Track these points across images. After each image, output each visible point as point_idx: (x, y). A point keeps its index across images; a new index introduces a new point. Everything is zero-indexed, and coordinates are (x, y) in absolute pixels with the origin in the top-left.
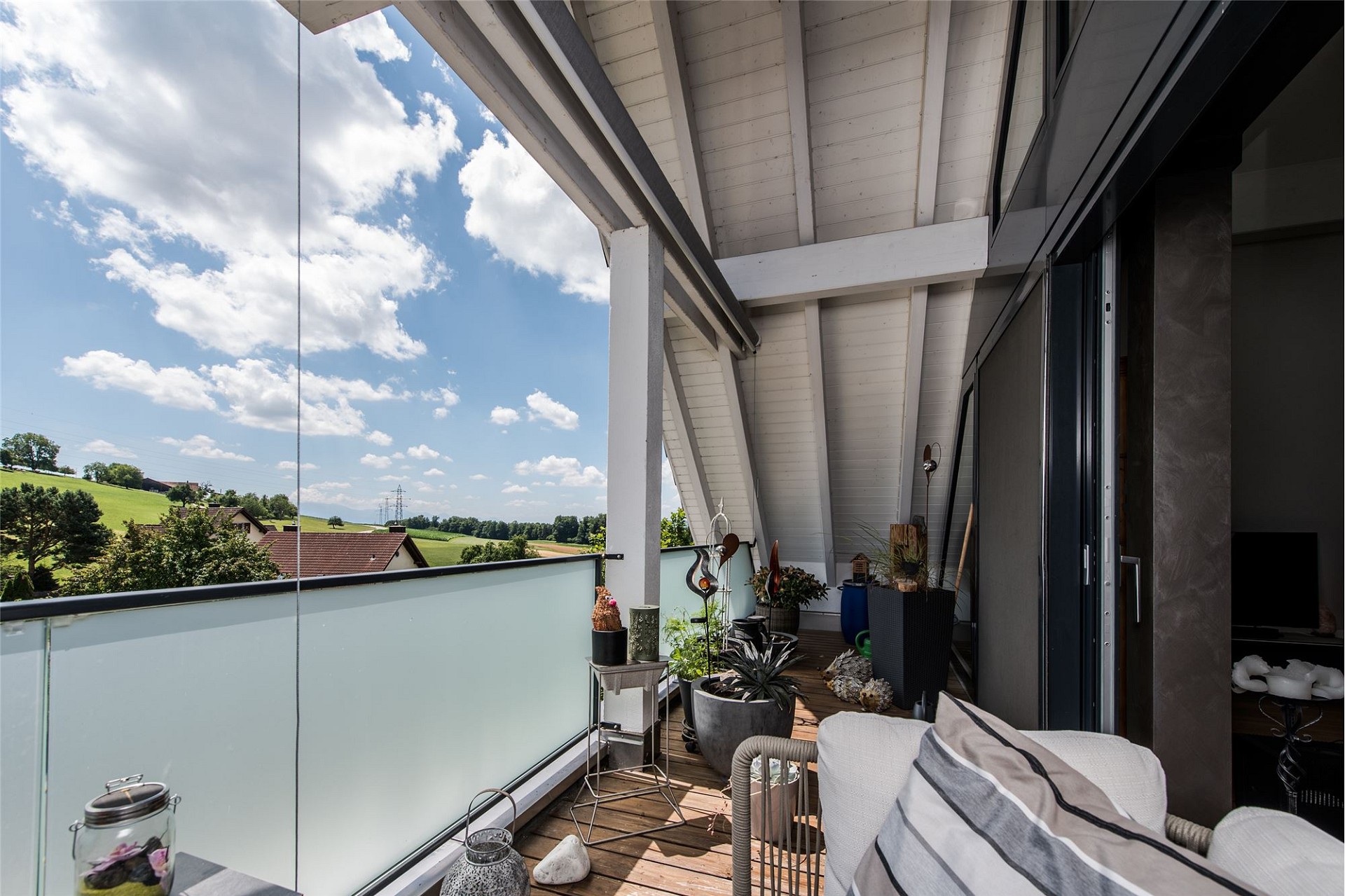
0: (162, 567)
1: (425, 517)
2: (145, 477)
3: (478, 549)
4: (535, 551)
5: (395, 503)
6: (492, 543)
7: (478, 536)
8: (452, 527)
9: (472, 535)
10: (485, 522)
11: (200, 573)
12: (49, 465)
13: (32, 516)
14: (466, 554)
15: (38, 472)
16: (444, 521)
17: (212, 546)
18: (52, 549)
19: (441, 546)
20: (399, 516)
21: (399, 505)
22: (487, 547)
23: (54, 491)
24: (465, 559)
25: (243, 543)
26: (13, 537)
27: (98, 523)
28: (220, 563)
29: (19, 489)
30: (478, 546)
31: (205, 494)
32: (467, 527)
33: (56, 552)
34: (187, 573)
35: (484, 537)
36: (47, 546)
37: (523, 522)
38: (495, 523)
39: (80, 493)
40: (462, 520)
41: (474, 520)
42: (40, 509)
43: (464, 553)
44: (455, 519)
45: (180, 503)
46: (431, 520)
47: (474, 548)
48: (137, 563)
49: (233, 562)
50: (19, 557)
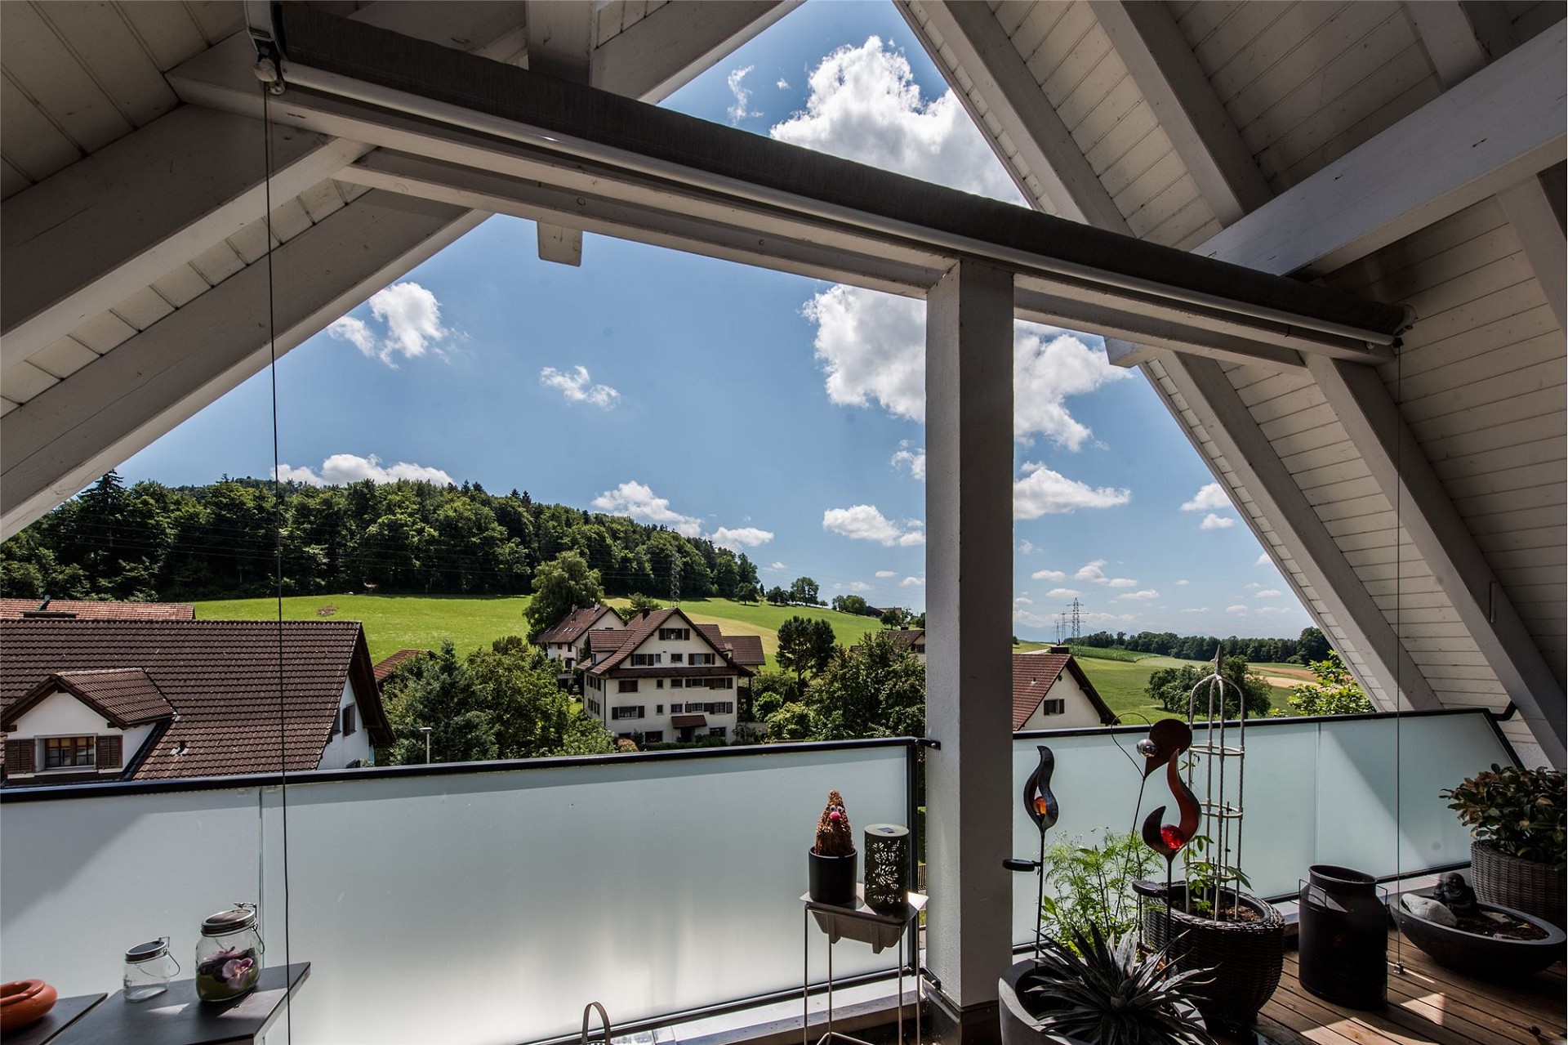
0: (859, 683)
1: (1108, 633)
2: (867, 605)
3: (1171, 674)
4: (1261, 678)
5: (1072, 618)
6: (1192, 667)
7: (1178, 656)
8: (1143, 646)
9: (1168, 655)
10: (1188, 638)
11: (884, 690)
12: (812, 600)
13: (799, 641)
14: (1156, 679)
15: (809, 606)
16: (1132, 637)
17: (892, 666)
18: (809, 665)
19: (1126, 668)
20: (1076, 633)
21: (1076, 621)
22: (1184, 671)
23: (809, 621)
24: (1155, 685)
25: (913, 664)
26: (790, 655)
27: (833, 644)
28: (897, 681)
29: (792, 620)
30: (1172, 670)
31: (906, 617)
32: (1163, 645)
33: (811, 668)
34: (875, 688)
35: (1187, 657)
36: (807, 662)
37: (1247, 638)
38: (1203, 640)
39: (823, 622)
40: (1155, 636)
41: (1172, 636)
42: (803, 635)
43: (1153, 677)
44: (1146, 635)
45: (889, 626)
46: (1115, 637)
47: (1167, 672)
48: (845, 679)
49: (906, 681)
50: (793, 671)
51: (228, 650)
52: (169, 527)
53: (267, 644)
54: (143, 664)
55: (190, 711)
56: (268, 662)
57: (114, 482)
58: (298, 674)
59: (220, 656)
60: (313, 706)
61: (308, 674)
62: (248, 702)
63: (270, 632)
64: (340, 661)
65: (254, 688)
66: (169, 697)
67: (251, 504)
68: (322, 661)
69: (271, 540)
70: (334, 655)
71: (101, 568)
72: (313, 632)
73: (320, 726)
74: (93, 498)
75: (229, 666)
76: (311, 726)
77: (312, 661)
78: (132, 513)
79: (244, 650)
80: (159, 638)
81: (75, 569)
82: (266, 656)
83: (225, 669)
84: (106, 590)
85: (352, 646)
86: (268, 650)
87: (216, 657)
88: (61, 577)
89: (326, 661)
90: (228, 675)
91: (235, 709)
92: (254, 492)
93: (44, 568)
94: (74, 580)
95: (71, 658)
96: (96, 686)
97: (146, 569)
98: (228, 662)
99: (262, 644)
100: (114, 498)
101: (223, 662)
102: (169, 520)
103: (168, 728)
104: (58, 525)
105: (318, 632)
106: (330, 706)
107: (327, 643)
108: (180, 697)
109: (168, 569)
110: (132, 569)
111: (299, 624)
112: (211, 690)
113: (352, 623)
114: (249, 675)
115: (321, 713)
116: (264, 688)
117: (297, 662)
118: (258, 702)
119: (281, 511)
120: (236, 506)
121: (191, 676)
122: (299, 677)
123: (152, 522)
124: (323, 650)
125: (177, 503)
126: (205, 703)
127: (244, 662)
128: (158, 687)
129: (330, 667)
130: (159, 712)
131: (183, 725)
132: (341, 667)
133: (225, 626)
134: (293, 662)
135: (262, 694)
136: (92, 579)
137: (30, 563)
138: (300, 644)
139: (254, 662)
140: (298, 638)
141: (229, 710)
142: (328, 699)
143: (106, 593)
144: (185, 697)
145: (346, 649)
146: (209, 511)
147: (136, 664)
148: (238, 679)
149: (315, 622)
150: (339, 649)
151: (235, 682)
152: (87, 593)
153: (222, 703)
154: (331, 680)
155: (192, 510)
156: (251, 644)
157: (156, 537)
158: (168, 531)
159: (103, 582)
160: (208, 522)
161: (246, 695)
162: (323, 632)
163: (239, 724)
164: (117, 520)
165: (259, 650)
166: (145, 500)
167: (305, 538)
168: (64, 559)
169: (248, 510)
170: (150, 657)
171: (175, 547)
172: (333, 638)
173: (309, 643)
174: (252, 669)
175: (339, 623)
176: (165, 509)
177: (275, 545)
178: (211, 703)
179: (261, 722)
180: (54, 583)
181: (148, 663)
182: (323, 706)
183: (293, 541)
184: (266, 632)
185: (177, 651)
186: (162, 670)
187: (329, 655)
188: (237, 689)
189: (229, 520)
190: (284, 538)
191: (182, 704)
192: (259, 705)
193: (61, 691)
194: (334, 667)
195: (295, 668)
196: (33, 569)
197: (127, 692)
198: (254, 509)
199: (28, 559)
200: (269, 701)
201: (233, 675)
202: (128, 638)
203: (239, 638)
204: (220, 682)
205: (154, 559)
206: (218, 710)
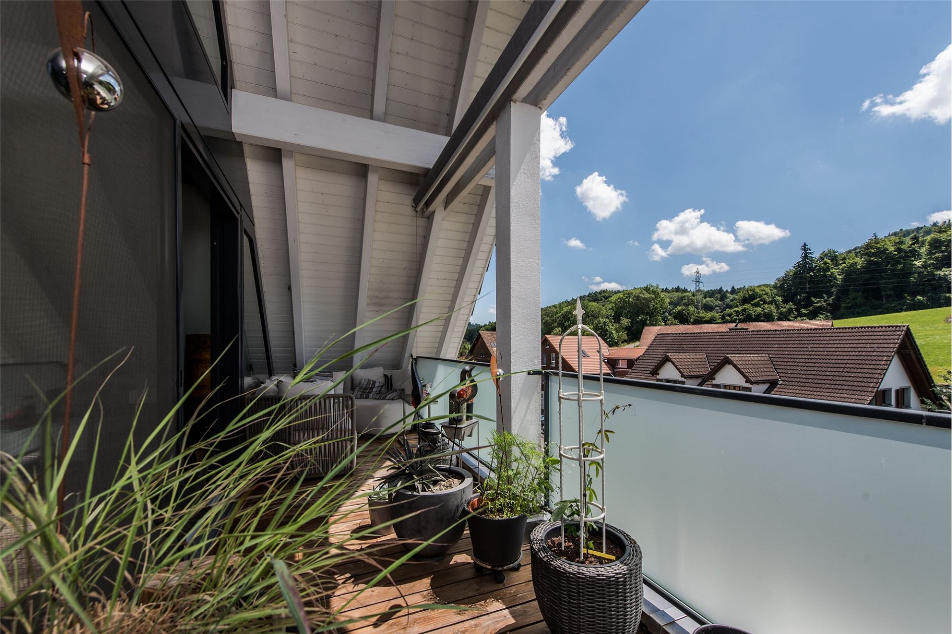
51: (812, 346)
52: (839, 275)
53: (835, 342)
54: (769, 352)
55: (787, 379)
56: (834, 353)
57: (810, 255)
58: (853, 361)
59: (806, 349)
60: (859, 384)
61: (859, 362)
62: (818, 377)
63: (838, 335)
64: (885, 354)
65: (823, 369)
66: (778, 371)
67: (891, 249)
68: (871, 354)
69: (907, 272)
70: (881, 350)
71: (803, 303)
72: (867, 334)
73: (863, 397)
74: (799, 267)
75: (811, 355)
76: (856, 397)
77: (864, 354)
78: (819, 271)
79: (821, 346)
80: (778, 339)
81: (791, 305)
82: (833, 349)
83: (808, 357)
84: (805, 315)
85: (897, 343)
86: (835, 346)
87: (804, 349)
88: (784, 310)
89: (874, 354)
90: (809, 361)
91: (810, 381)
92: (895, 240)
93: (778, 307)
94: (790, 311)
95: (741, 349)
96: (743, 363)
97: (825, 301)
98: (810, 353)
99: (831, 342)
100: (810, 264)
101: (807, 353)
102: (838, 270)
103: (775, 387)
104: (784, 284)
105: (871, 334)
106: (872, 385)
107: (876, 341)
108: (783, 371)
109: (838, 299)
110: (818, 302)
111: (858, 328)
112: (799, 368)
113: (900, 327)
114: (821, 361)
115: (864, 389)
116: (829, 369)
117: (853, 354)
118: (824, 377)
119: (916, 249)
120: (882, 252)
121: (790, 360)
122: (853, 364)
123: (829, 273)
124: (873, 346)
125: (844, 259)
126: (795, 376)
127: (819, 353)
128: (774, 365)
129: (876, 358)
130: (771, 378)
131: (782, 386)
132: (885, 358)
133: (812, 331)
134: (850, 354)
135: (828, 373)
136: (798, 310)
137: (772, 305)
138: (856, 342)
139: (826, 353)
140: (856, 338)
141: (807, 381)
142: (871, 380)
143: (805, 316)
144: (786, 371)
145: (892, 345)
146: (863, 259)
147: (766, 352)
148: (815, 363)
149: (870, 327)
150: (886, 345)
151: (813, 365)
152: (796, 318)
153: (804, 376)
154: (875, 367)
155: (852, 262)
156: (825, 342)
157: (830, 281)
158: (838, 277)
159: (803, 311)
160: (862, 267)
161: (818, 373)
162: (876, 334)
163: (811, 389)
164: (811, 276)
165: (829, 346)
166: (825, 262)
167: (936, 264)
168: (786, 301)
169: (891, 253)
170: (773, 349)
171: (843, 286)
172: (882, 337)
173: (863, 341)
174: (823, 357)
175: (889, 327)
176: (837, 265)
177: (910, 274)
178: (798, 376)
179: (824, 390)
180: (781, 313)
181: (771, 352)
182: (866, 384)
183: (926, 268)
184: (835, 335)
185: (785, 346)
186: (776, 356)
187: (877, 350)
188: (813, 369)
189: (876, 263)
190: (918, 267)
191: (783, 375)
192: (824, 380)
193: (729, 364)
194: (880, 358)
195: (851, 358)
196: (773, 307)
197: (757, 366)
198: (895, 251)
199: (771, 303)
200: (830, 378)
201: (812, 361)
202: (764, 339)
203: (818, 338)
204: (804, 364)
205: (829, 294)
206: (801, 380)
